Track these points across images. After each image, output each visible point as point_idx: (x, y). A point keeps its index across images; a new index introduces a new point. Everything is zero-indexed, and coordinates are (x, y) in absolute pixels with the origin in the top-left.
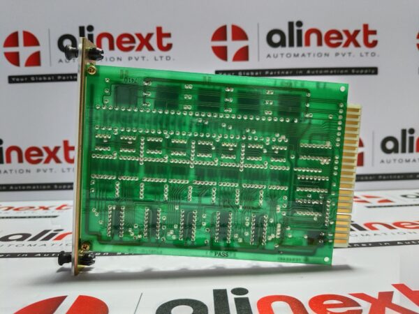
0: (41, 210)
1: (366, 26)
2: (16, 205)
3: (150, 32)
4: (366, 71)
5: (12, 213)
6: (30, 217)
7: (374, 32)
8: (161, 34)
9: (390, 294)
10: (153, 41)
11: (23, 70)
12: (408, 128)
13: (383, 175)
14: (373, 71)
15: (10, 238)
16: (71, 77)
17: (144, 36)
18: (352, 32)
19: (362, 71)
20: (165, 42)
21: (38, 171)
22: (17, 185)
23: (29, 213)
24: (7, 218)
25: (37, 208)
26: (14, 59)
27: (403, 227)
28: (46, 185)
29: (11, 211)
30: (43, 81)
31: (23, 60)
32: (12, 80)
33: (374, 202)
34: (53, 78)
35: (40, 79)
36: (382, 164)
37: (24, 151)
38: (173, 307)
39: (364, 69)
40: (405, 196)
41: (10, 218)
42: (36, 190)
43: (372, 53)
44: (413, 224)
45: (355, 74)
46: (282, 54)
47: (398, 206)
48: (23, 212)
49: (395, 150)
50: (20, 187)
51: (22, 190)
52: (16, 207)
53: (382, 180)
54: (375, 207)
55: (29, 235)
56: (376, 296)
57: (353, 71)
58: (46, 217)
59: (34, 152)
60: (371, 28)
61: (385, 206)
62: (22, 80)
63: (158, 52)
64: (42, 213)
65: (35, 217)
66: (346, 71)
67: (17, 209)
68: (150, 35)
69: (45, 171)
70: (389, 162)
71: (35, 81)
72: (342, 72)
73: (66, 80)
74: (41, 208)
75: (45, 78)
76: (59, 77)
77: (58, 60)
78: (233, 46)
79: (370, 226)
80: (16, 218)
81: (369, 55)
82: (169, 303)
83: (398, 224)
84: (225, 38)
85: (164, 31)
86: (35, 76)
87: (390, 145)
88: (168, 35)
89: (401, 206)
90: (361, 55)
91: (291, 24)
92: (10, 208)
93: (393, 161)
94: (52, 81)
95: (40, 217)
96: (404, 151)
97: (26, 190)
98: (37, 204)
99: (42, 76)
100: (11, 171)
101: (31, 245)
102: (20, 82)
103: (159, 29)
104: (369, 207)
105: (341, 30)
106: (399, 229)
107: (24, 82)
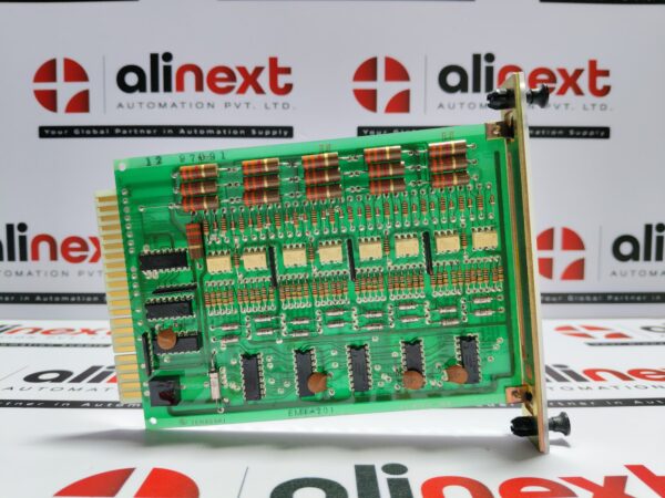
0: (85, 334)
1: (593, 64)
2: (46, 325)
3: (260, 65)
4: (592, 133)
5: (39, 338)
6: (68, 345)
7: (606, 73)
8: (276, 69)
9: (622, 480)
10: (264, 80)
11: (62, 118)
12: (654, 224)
13: (614, 295)
14: (603, 133)
15: (41, 377)
16: (136, 131)
17: (250, 71)
18: (571, 72)
19: (585, 133)
20: (282, 80)
21: (80, 273)
22: (47, 295)
23: (66, 339)
24: (33, 345)
25: (78, 330)
26: (48, 100)
27: (644, 377)
28: (92, 295)
29: (38, 334)
30: (92, 136)
31: (62, 102)
32: (45, 132)
33: (600, 337)
34: (108, 131)
35: (88, 132)
36: (614, 277)
37: (59, 242)
38: (295, 490)
39: (589, 129)
40: (648, 329)
41: (38, 345)
42: (76, 302)
43: (602, 105)
44: (659, 373)
45: (575, 136)
46: (462, 104)
47: (636, 344)
48: (57, 337)
49: (634, 256)
50: (51, 298)
51: (54, 302)
52: (46, 329)
53: (612, 302)
54: (600, 344)
55: (69, 374)
56: (600, 482)
57: (572, 132)
58: (93, 346)
59: (75, 245)
60: (600, 67)
61: (616, 344)
62: (60, 133)
63: (269, 95)
64: (86, 339)
65: (75, 345)
66: (561, 132)
67: (47, 333)
68: (258, 70)
69: (91, 275)
70: (624, 275)
71: (81, 136)
72: (554, 133)
73: (128, 135)
74: (84, 331)
75: (95, 132)
76: (117, 131)
77: (117, 104)
78: (386, 90)
79: (592, 374)
80: (46, 345)
81: (597, 107)
82: (289, 483)
83: (637, 373)
84: (373, 77)
85: (281, 64)
86: (80, 128)
87: (626, 248)
88: (287, 71)
89: (641, 344)
90: (585, 108)
91: (477, 58)
92: (36, 330)
93: (630, 274)
94: (105, 136)
95: (84, 346)
96: (647, 258)
97: (60, 302)
98: (77, 325)
99: (91, 128)
100: (38, 272)
101: (73, 389)
102: (57, 136)
103: (273, 61)
104: (591, 344)
105: (554, 68)
106: (638, 381)
107: (63, 136)
